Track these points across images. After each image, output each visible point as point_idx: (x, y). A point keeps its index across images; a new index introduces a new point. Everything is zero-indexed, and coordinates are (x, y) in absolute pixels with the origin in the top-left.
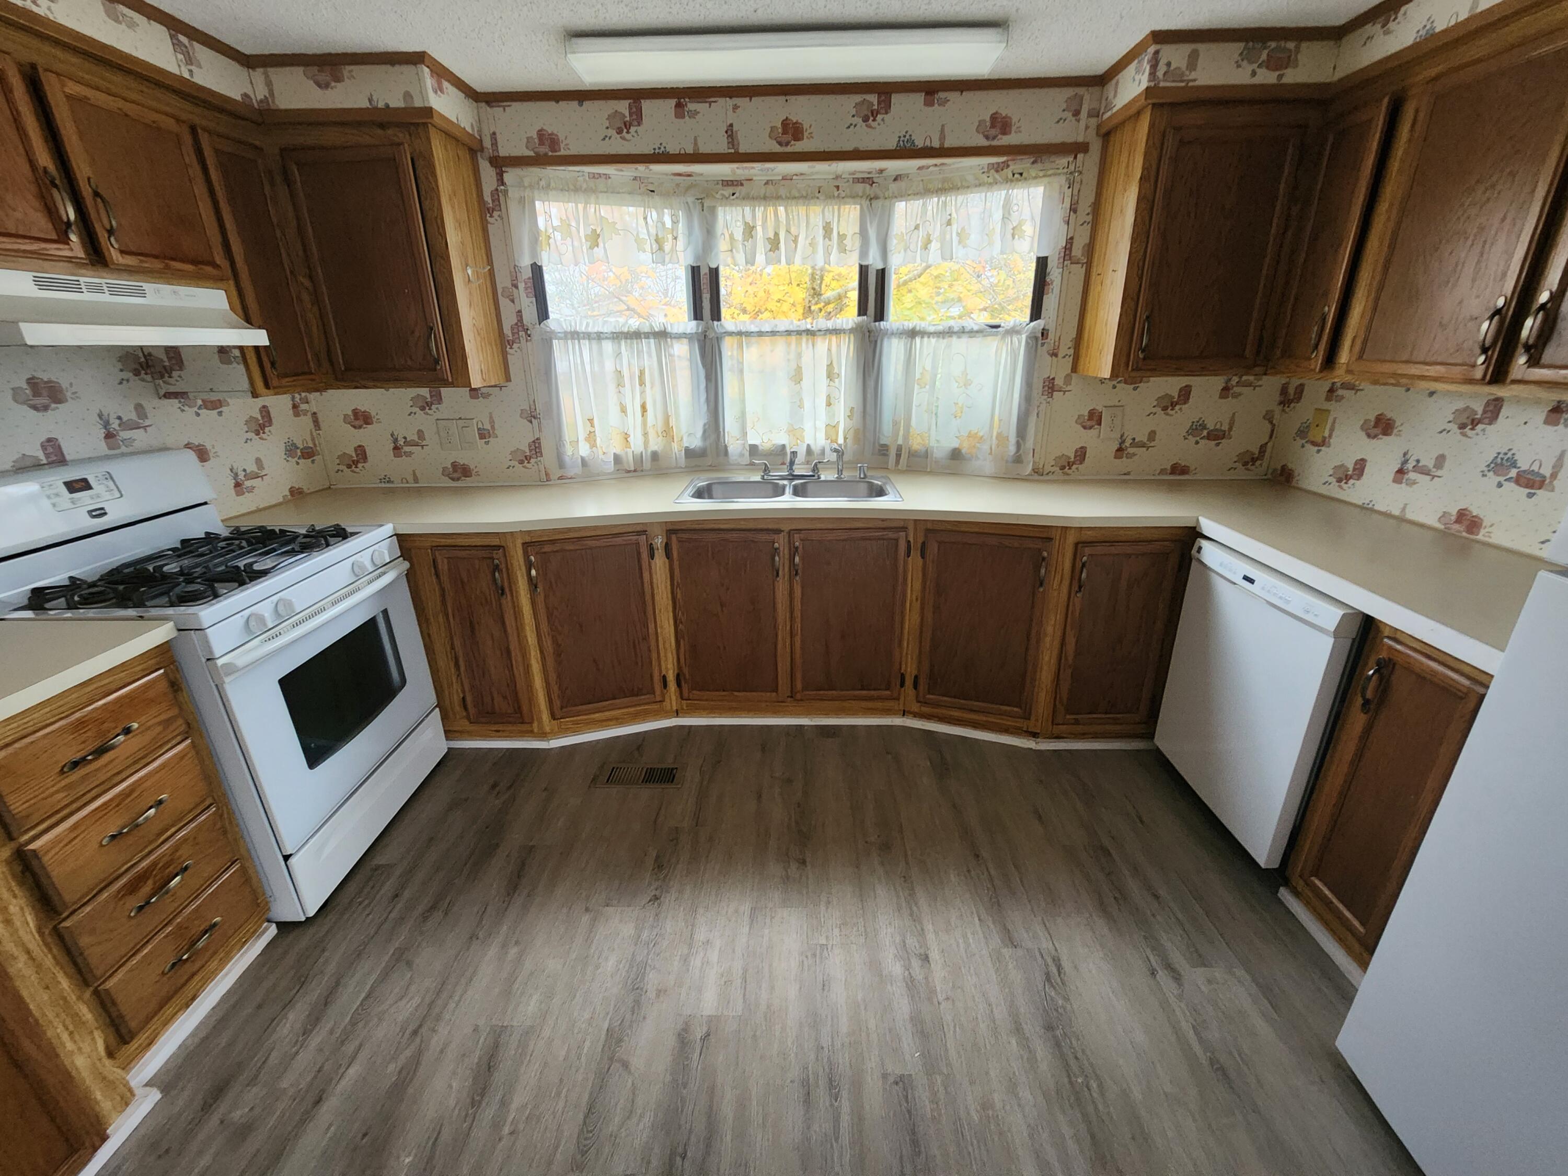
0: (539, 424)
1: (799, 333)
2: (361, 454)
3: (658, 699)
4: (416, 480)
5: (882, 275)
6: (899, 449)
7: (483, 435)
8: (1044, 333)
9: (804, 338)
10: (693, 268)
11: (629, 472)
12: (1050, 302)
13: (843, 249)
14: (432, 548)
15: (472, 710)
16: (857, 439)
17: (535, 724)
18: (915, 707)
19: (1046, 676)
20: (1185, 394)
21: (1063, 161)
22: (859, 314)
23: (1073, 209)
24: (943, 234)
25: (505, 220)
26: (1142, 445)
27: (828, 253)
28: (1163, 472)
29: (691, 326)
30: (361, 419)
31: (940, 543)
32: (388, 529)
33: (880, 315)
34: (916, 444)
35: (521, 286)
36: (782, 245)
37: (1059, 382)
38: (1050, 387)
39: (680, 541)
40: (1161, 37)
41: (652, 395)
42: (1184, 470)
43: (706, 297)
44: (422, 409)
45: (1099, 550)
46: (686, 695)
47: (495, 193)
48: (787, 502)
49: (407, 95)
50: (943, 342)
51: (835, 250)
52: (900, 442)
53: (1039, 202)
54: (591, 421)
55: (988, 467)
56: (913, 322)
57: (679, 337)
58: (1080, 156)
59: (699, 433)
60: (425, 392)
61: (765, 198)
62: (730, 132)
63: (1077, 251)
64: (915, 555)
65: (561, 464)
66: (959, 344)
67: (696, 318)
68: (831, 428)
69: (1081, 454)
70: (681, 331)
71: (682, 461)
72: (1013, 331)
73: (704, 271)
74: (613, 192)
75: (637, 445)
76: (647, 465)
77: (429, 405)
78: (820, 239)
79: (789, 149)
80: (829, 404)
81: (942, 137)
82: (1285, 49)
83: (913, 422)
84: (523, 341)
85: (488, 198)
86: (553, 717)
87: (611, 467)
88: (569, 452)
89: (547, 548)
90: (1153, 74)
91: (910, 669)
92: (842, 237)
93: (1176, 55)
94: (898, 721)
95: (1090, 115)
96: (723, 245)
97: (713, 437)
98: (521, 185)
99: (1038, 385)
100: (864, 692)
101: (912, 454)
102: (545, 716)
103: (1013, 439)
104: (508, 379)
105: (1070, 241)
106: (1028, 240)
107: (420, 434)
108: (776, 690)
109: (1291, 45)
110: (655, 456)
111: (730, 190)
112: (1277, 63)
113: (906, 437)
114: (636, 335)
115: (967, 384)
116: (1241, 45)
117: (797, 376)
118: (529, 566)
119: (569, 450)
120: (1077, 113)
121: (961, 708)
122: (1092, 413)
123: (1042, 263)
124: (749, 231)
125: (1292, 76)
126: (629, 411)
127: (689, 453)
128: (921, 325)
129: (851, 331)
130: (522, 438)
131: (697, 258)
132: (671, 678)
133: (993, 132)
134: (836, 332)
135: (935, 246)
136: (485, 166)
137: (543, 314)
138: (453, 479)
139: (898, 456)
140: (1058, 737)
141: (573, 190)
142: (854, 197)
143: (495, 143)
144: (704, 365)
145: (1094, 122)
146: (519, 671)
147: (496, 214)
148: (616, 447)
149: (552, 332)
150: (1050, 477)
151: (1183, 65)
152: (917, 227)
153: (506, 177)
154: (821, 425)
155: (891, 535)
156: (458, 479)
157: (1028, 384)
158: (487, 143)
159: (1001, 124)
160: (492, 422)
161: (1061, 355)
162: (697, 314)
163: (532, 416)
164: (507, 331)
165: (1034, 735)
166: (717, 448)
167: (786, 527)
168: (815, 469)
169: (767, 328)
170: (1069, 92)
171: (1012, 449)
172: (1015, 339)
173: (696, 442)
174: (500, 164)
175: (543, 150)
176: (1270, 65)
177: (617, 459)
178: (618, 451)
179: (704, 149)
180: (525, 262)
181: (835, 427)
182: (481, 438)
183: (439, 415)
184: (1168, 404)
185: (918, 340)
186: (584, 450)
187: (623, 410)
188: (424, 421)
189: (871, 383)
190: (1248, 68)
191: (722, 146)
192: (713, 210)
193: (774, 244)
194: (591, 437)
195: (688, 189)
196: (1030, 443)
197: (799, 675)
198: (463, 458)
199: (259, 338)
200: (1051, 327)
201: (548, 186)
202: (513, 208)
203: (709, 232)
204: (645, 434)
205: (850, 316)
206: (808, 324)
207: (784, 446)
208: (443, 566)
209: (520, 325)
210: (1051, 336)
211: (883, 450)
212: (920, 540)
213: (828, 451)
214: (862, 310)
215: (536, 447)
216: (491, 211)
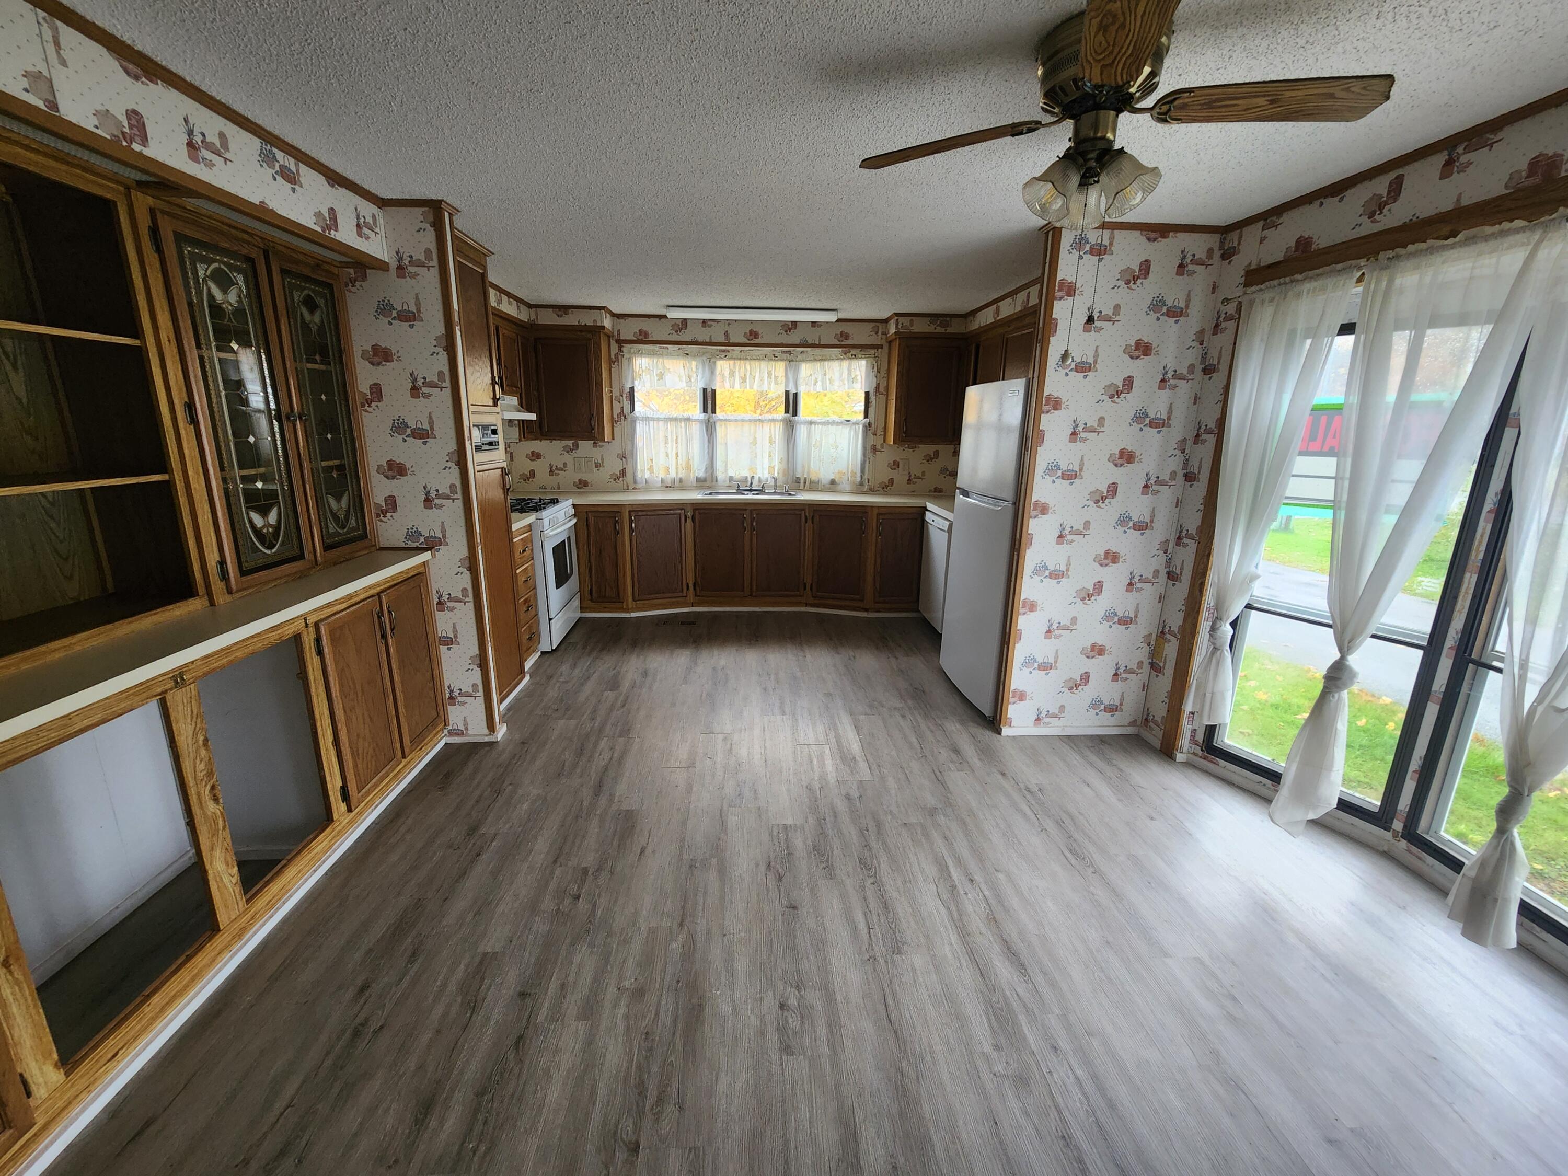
0: (626, 461)
1: (755, 421)
2: (533, 473)
3: (685, 595)
4: (559, 488)
5: (796, 395)
6: (805, 479)
7: (597, 466)
8: (870, 424)
9: (758, 422)
10: (704, 389)
11: (667, 487)
12: (872, 410)
13: (777, 383)
14: (587, 512)
15: (595, 595)
16: (784, 475)
17: (625, 603)
18: (811, 601)
19: (869, 578)
20: (937, 454)
21: (873, 351)
22: (785, 413)
23: (878, 371)
24: (823, 379)
25: (620, 366)
26: (919, 478)
27: (769, 384)
28: (930, 491)
29: (702, 416)
30: (536, 456)
31: (820, 516)
32: (570, 502)
33: (795, 414)
34: (814, 478)
35: (624, 396)
36: (748, 380)
37: (878, 447)
38: (874, 449)
39: (700, 514)
40: (897, 314)
41: (682, 450)
42: (940, 491)
43: (710, 402)
44: (568, 452)
45: (886, 517)
46: (698, 593)
47: (616, 355)
48: (750, 496)
49: (595, 321)
50: (825, 428)
51: (773, 383)
52: (805, 476)
53: (864, 369)
54: (652, 460)
55: (848, 487)
56: (809, 418)
57: (695, 420)
58: (880, 350)
59: (703, 470)
60: (570, 443)
61: (740, 359)
62: (726, 334)
63: (882, 389)
64: (809, 522)
65: (635, 482)
66: (832, 429)
67: (704, 412)
68: (771, 468)
69: (891, 481)
70: (697, 418)
71: (695, 484)
72: (856, 423)
73: (709, 390)
74: (669, 355)
75: (673, 474)
76: (677, 484)
77: (572, 450)
78: (766, 378)
79: (752, 342)
80: (770, 456)
81: (820, 340)
82: (946, 321)
83: (812, 467)
84: (622, 421)
85: (613, 356)
86: (634, 600)
87: (660, 484)
88: (640, 476)
89: (640, 514)
90: (897, 327)
91: (808, 581)
92: (776, 377)
93: (905, 321)
94: (803, 609)
95: (882, 334)
96: (718, 378)
97: (710, 472)
98: (630, 352)
99: (869, 448)
100: (786, 592)
101: (811, 482)
102: (630, 599)
103: (859, 474)
104: (613, 439)
105: (878, 385)
106: (860, 383)
107: (565, 464)
108: (743, 591)
109: (948, 319)
110: (681, 480)
111: (724, 354)
112: (945, 325)
113: (808, 473)
114: (676, 419)
115: (837, 447)
116: (929, 319)
117: (754, 442)
118: (631, 521)
119: (639, 475)
120: (877, 333)
121: (833, 598)
122: (895, 462)
123: (867, 394)
124: (732, 374)
125: (950, 330)
126: (670, 456)
127: (698, 480)
128: (815, 419)
129: (781, 420)
130: (616, 466)
131: (706, 385)
132: (691, 585)
133: (841, 339)
134: (773, 421)
135: (819, 384)
136: (613, 343)
137: (633, 409)
138: (578, 488)
139: (805, 483)
140: (878, 611)
141: (652, 354)
142: (782, 360)
143: (619, 334)
144: (707, 435)
145: (884, 336)
146: (621, 575)
147: (616, 364)
148: (662, 475)
149: (637, 417)
150: (878, 492)
151: (908, 324)
152: (811, 375)
153: (623, 349)
154: (766, 466)
155: (797, 512)
156: (581, 488)
157: (864, 448)
158: (616, 334)
159: (844, 335)
160: (602, 459)
161: (878, 435)
162: (705, 411)
163: (623, 457)
164: (615, 416)
165: (866, 610)
166: (712, 477)
167: (749, 508)
168: (763, 487)
169: (739, 418)
170: (873, 324)
171: (859, 479)
172: (857, 427)
173: (701, 474)
174: (621, 342)
175: (640, 337)
176: (941, 325)
177: (662, 481)
178: (663, 476)
179: (714, 340)
180: (628, 386)
181: (774, 467)
182: (596, 467)
183: (576, 455)
184: (929, 459)
185: (813, 426)
186: (647, 475)
187: (667, 456)
188: (568, 458)
189: (791, 446)
190: (933, 326)
191: (722, 340)
192: (715, 363)
193: (744, 380)
194: (651, 469)
195: (704, 354)
196: (866, 476)
197: (754, 583)
198: (585, 477)
199: (533, 417)
200: (873, 422)
201: (642, 353)
202: (625, 362)
203: (712, 372)
204: (677, 468)
205: (780, 413)
206: (757, 416)
207: (747, 477)
208: (592, 520)
209: (622, 413)
210: (873, 426)
211: (798, 480)
212: (811, 515)
213: (769, 479)
214: (787, 411)
215: (623, 472)
216: (614, 363)
